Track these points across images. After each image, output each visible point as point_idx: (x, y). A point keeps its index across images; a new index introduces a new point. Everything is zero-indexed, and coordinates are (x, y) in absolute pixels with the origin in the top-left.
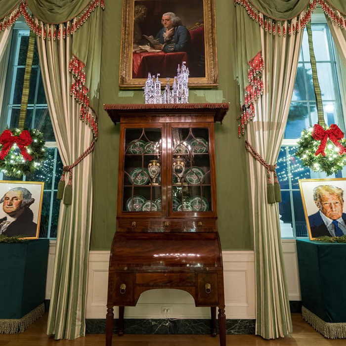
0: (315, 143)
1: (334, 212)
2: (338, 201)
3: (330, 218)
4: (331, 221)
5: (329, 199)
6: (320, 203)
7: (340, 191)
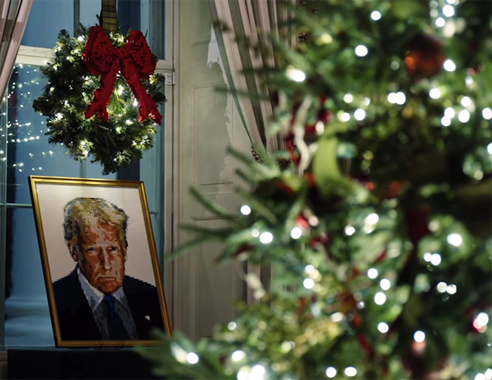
0: (88, 81)
1: (108, 274)
2: (116, 244)
3: (100, 289)
4: (100, 296)
5: (98, 236)
6: (77, 247)
7: (120, 217)
